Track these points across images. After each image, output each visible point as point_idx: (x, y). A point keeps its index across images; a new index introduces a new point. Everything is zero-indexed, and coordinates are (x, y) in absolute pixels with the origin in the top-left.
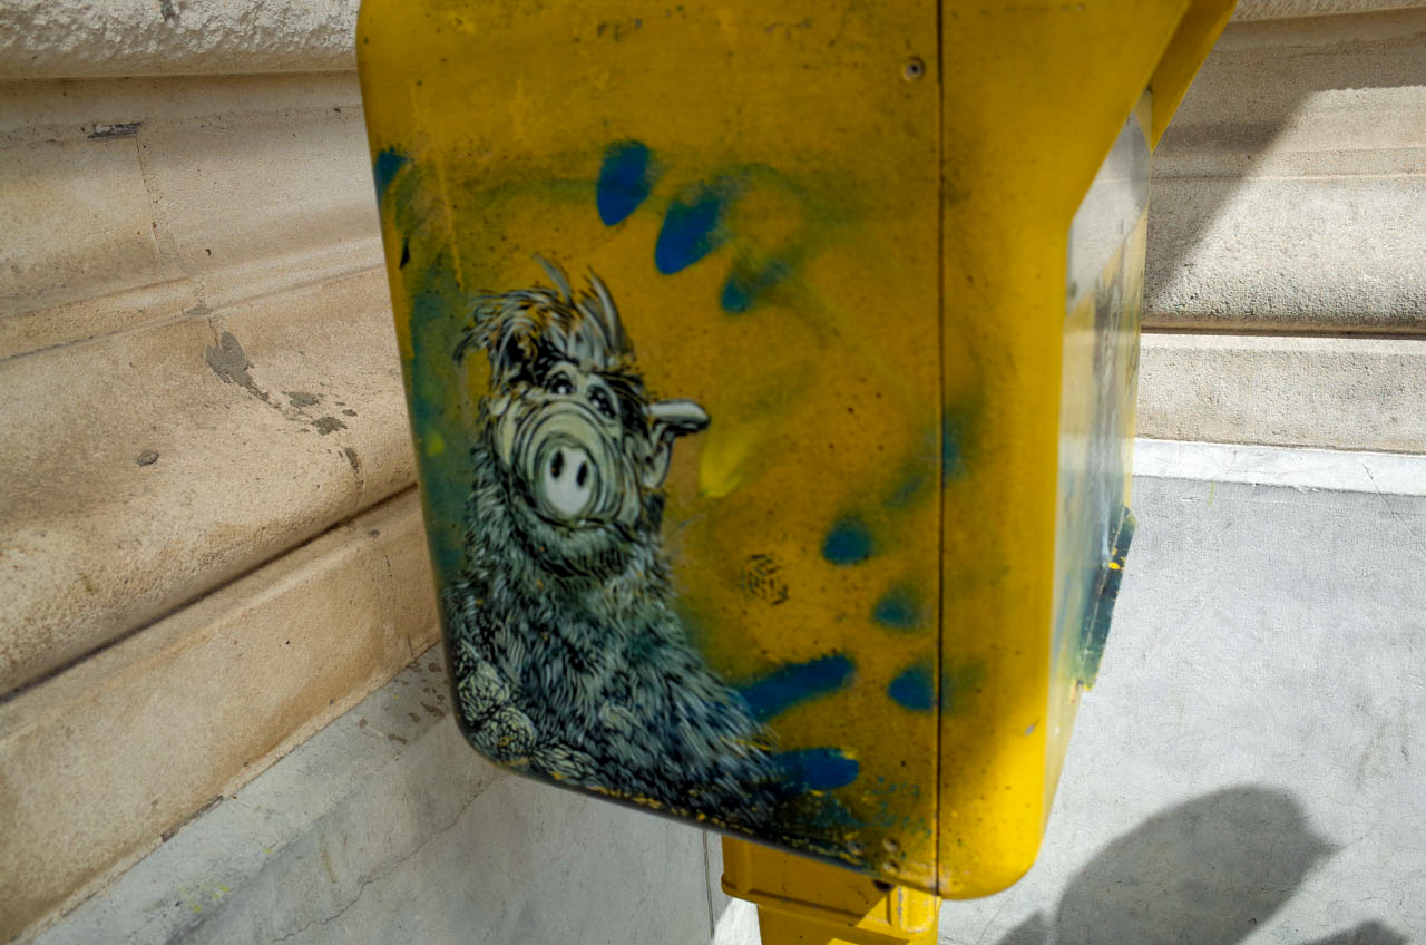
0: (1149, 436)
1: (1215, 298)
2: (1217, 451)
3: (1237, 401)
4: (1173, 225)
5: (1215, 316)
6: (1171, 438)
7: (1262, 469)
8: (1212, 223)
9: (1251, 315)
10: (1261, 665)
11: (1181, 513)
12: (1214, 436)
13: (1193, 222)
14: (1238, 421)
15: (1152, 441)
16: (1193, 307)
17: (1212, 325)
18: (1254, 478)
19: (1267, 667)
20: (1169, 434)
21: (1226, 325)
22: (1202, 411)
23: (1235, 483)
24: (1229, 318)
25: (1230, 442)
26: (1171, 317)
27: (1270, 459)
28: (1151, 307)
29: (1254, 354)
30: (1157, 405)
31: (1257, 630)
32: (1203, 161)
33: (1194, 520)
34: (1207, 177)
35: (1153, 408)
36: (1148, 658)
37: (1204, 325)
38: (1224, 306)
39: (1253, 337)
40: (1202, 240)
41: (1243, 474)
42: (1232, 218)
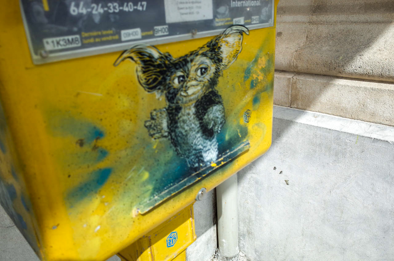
0: (341, 116)
1: (368, 68)
2: (364, 125)
3: (373, 107)
4: (362, 40)
5: (368, 75)
6: (349, 118)
7: (378, 133)
8: (377, 40)
9: (382, 76)
10: (371, 203)
11: (346, 145)
12: (364, 119)
13: (370, 39)
14: (373, 115)
15: (342, 118)
16: (360, 71)
17: (367, 78)
18: (374, 136)
19: (373, 204)
20: (348, 116)
21: (373, 79)
22: (360, 109)
23: (366, 137)
24: (373, 76)
25: (369, 122)
26: (352, 74)
27: (383, 130)
28: (344, 70)
29: (381, 90)
30: (344, 105)
31: (370, 190)
32: (377, 16)
33: (350, 148)
34: (378, 22)
35: (343, 106)
36: (332, 193)
37: (364, 78)
38: (371, 71)
39: (383, 84)
40: (371, 46)
41: (371, 134)
42: (385, 38)
